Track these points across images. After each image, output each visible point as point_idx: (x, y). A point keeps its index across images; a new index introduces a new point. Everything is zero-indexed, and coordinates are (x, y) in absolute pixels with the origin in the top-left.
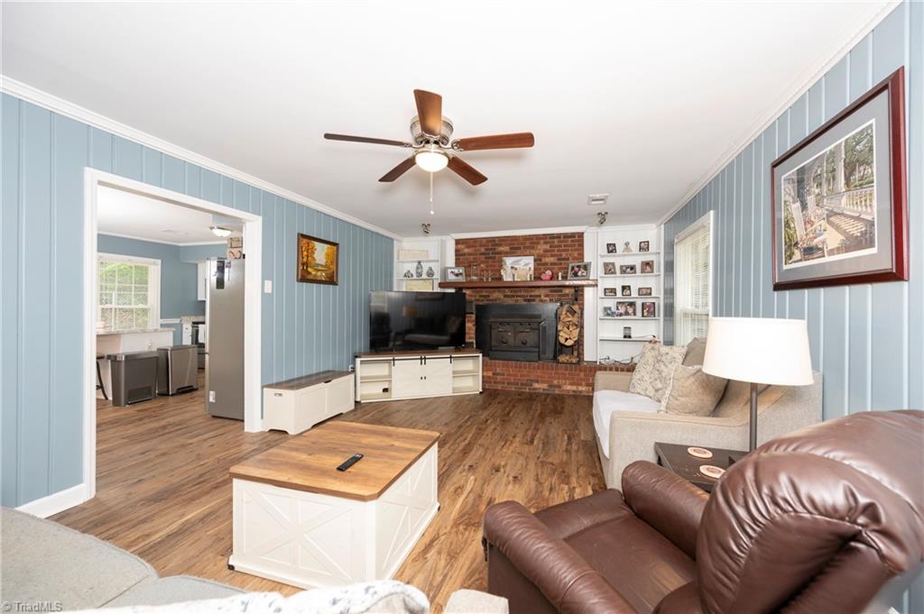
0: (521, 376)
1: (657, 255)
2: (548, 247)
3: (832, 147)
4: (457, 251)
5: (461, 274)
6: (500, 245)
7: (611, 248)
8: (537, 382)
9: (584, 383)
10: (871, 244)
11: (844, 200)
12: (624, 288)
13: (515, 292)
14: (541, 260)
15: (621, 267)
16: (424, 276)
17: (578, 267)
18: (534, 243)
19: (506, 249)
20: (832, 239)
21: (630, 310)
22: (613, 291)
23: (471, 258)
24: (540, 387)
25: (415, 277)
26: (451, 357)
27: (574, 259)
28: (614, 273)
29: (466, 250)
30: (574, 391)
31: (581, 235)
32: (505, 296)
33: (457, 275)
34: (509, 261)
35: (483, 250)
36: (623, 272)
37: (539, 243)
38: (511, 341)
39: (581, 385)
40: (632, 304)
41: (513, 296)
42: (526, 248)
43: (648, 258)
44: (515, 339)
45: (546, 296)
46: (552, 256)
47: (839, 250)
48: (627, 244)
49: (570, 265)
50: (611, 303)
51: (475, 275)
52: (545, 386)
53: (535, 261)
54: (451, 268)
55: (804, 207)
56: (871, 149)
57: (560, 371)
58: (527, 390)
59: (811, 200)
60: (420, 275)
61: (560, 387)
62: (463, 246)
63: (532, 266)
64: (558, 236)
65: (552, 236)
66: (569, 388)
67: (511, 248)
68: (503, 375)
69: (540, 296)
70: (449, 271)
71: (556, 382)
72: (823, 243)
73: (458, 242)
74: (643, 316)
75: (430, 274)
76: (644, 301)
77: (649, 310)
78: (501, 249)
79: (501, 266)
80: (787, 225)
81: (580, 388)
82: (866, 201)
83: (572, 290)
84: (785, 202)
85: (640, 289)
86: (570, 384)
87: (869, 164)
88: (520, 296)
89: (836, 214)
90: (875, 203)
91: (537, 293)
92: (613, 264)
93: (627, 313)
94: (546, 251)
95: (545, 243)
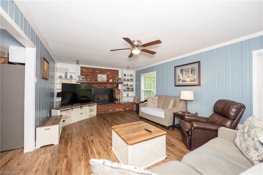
0: (106, 109)
1: (134, 78)
2: (110, 73)
3: (188, 67)
4: (81, 70)
5: (84, 78)
6: (97, 71)
7: (125, 75)
8: (110, 109)
9: (121, 108)
10: (195, 81)
11: (190, 75)
12: (127, 84)
13: (101, 85)
14: (108, 76)
15: (127, 80)
16: (68, 78)
17: (118, 79)
18: (106, 71)
19: (98, 72)
20: (188, 80)
21: (129, 90)
22: (125, 85)
23: (87, 74)
24: (110, 111)
25: (64, 78)
26: (89, 105)
27: (117, 77)
28: (126, 81)
29: (85, 71)
30: (119, 110)
31: (118, 71)
32: (98, 86)
33: (83, 79)
34: (99, 76)
35: (91, 71)
36: (127, 81)
37: (108, 71)
38: (101, 99)
39: (120, 108)
40: (129, 88)
41: (101, 86)
42: (104, 72)
43: (131, 78)
44: (102, 98)
45: (110, 86)
46: (111, 75)
47: (189, 82)
48: (128, 74)
49: (116, 78)
50: (125, 88)
51: (89, 79)
52: (112, 110)
53: (107, 76)
54: (80, 76)
55: (182, 75)
56: (195, 69)
57: (116, 106)
58: (107, 112)
59: (184, 74)
60: (66, 77)
61: (115, 110)
62: (84, 69)
63: (106, 77)
64: (113, 70)
65: (111, 70)
66: (118, 110)
67: (100, 72)
68: (100, 109)
69: (108, 86)
70: (80, 77)
71: (115, 109)
72: (186, 80)
73: (81, 68)
74: (131, 91)
75: (71, 77)
76: (131, 88)
77: (132, 90)
78: (97, 72)
79: (97, 77)
80: (178, 77)
81: (120, 109)
82: (195, 76)
83: (116, 85)
84: (178, 73)
85: (130, 85)
86: (118, 109)
87: (195, 71)
88: (102, 86)
89: (189, 77)
90: (196, 76)
91: (107, 85)
92: (125, 79)
93: (128, 90)
94: (109, 74)
95: (109, 72)
